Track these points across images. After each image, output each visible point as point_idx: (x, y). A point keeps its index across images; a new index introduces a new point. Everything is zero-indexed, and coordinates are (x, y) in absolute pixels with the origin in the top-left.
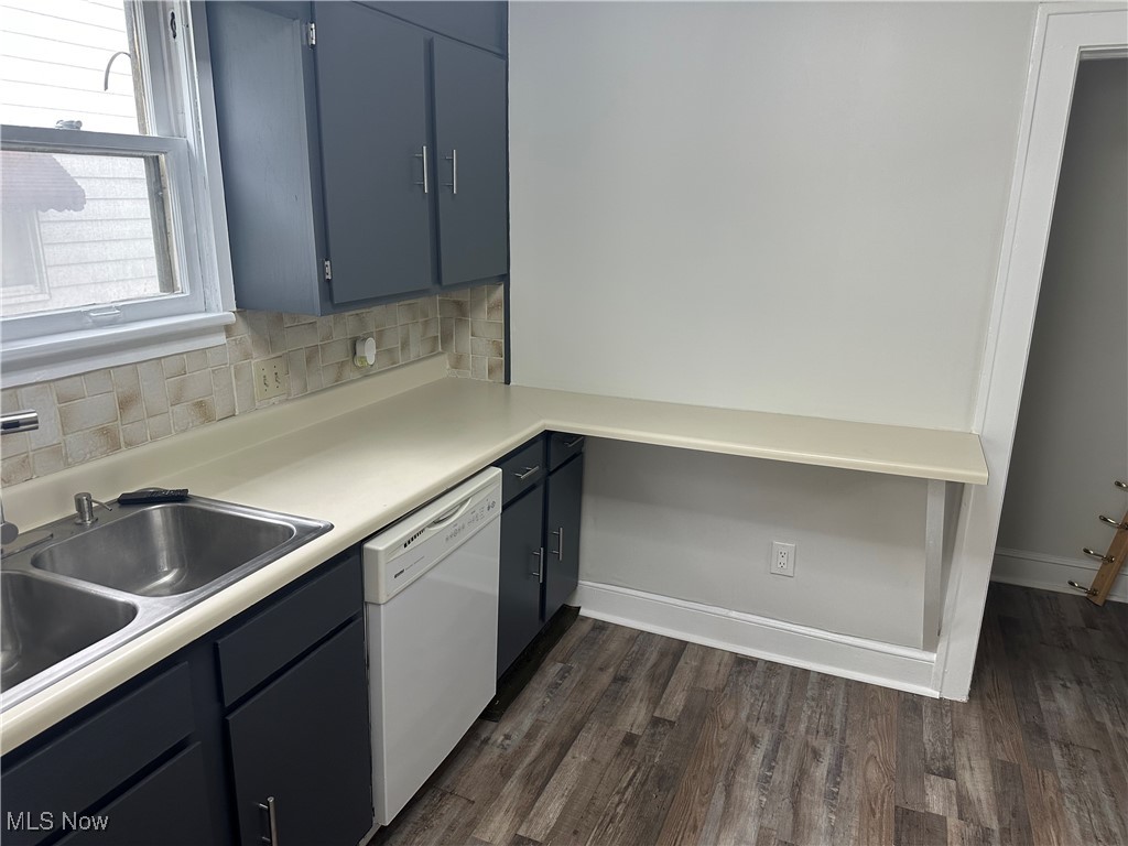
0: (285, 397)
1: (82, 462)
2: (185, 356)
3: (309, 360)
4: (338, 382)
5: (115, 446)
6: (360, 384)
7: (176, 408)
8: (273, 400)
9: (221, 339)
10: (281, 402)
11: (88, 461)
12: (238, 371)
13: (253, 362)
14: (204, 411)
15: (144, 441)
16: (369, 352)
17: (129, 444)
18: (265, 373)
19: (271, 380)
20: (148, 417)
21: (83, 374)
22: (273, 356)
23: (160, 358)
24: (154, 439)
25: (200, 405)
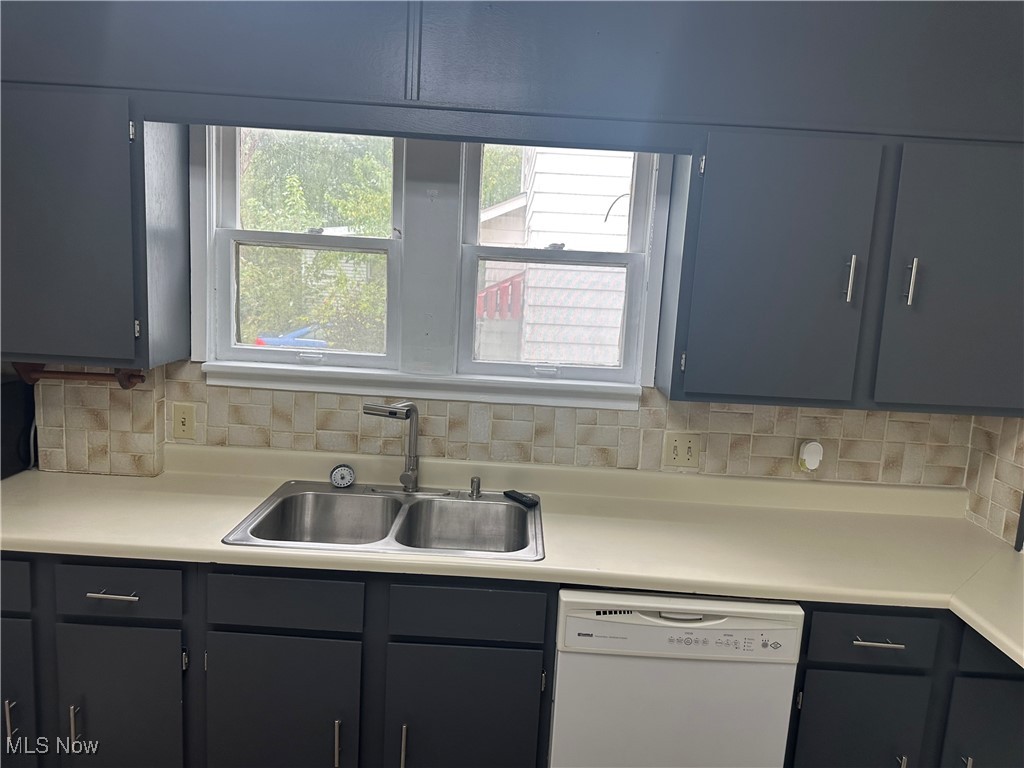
0: (697, 470)
1: (501, 460)
2: (598, 412)
3: (734, 445)
4: (772, 474)
5: (526, 458)
6: (802, 485)
7: (582, 447)
8: (681, 469)
9: (634, 406)
10: (688, 473)
11: (505, 461)
12: (647, 435)
13: (666, 432)
14: (606, 457)
15: (549, 462)
16: (812, 456)
17: (537, 461)
18: (676, 444)
19: (682, 451)
20: (556, 447)
21: (515, 404)
22: (692, 432)
23: (576, 408)
24: (558, 463)
25: (603, 451)
